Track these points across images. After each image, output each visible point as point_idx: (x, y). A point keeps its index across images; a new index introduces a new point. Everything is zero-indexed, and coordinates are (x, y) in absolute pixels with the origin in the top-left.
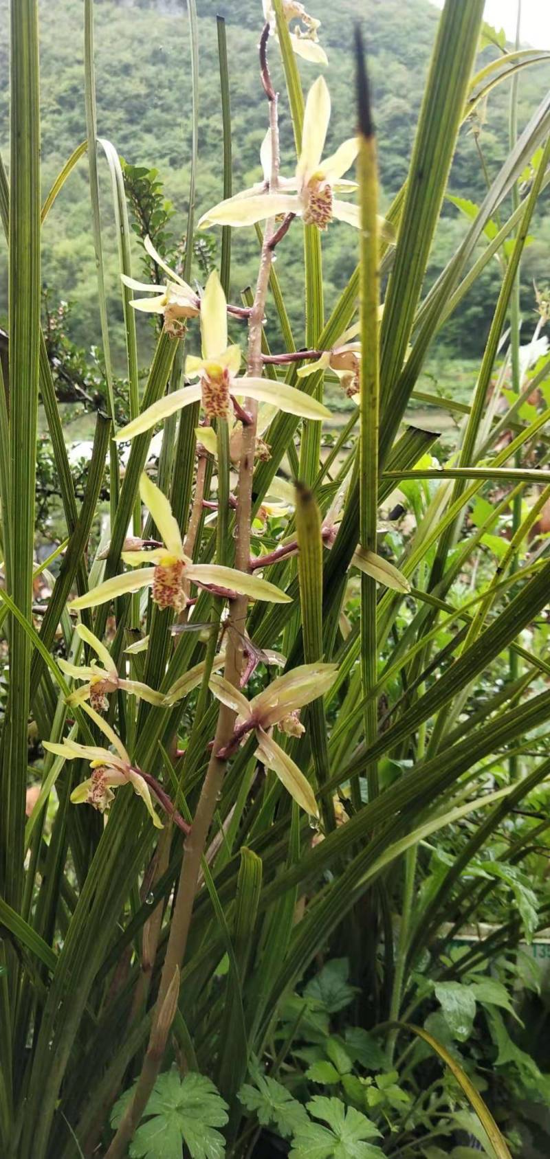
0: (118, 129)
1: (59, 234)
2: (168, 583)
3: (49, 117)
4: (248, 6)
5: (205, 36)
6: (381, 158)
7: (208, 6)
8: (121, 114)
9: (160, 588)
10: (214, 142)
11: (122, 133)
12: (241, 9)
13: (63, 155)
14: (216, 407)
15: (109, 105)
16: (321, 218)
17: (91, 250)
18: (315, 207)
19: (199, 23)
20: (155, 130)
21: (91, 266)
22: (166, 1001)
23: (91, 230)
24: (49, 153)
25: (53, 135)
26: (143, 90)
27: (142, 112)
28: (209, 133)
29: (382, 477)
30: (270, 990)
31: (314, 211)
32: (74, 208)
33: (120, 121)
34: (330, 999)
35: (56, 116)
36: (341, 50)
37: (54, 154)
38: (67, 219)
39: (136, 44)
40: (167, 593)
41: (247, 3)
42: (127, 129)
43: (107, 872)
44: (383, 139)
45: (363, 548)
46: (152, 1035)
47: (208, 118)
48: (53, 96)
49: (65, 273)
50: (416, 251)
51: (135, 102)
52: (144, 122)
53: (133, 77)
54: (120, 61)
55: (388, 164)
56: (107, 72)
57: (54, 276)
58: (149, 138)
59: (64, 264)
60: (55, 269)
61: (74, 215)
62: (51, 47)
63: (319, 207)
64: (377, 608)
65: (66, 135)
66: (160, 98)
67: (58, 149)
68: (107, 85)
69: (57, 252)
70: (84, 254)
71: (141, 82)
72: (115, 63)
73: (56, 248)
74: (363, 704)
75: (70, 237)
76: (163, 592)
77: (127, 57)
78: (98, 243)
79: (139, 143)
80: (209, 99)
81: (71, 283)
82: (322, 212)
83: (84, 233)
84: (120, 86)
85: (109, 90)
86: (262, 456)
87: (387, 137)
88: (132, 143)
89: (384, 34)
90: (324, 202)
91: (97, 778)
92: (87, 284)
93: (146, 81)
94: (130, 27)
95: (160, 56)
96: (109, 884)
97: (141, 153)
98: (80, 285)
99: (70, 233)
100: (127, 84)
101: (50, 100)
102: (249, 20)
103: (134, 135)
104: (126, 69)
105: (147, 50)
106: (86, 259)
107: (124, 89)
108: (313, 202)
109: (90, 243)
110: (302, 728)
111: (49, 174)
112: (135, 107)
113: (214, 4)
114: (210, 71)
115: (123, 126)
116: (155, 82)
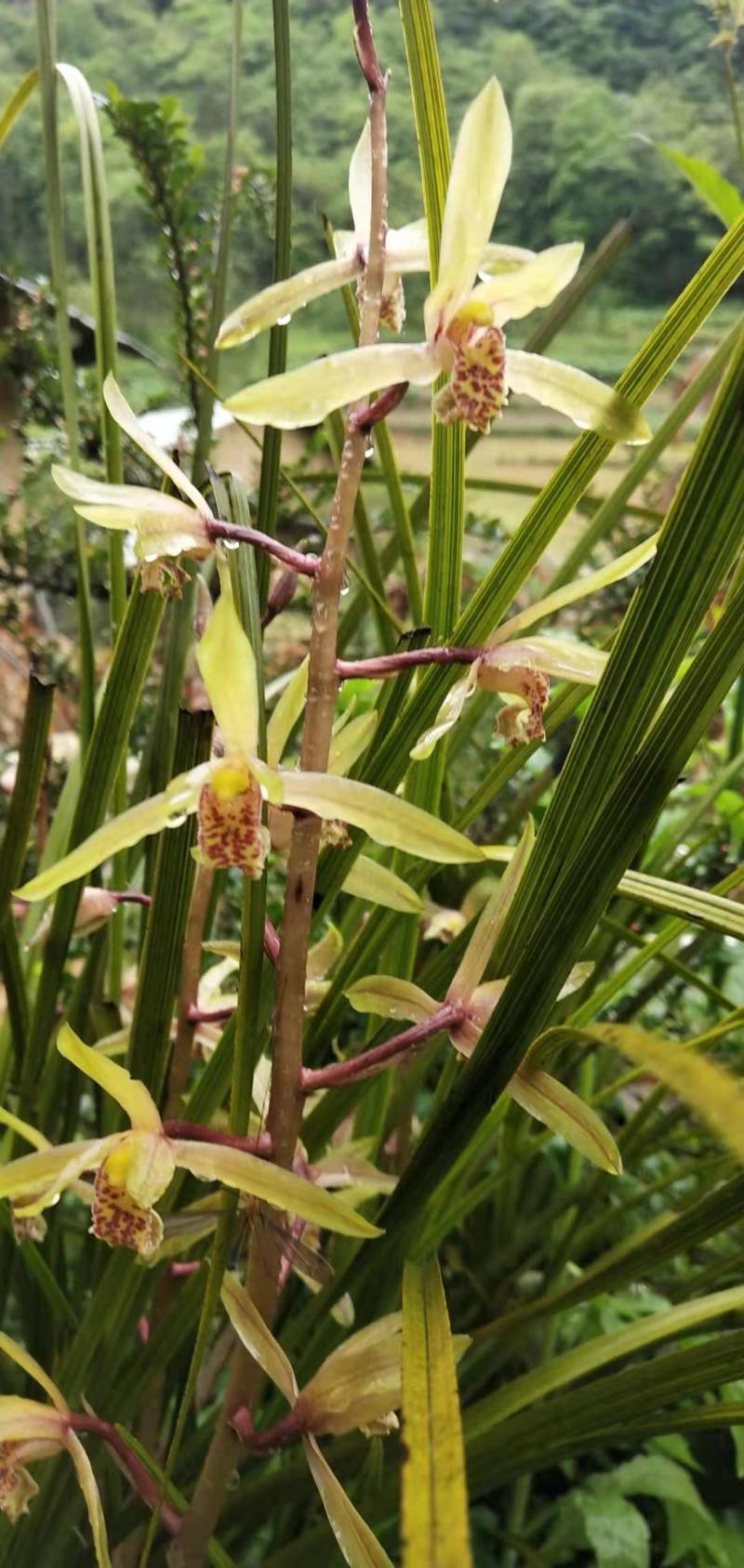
9: (108, 1214)
14: (231, 856)
16: (476, 411)
18: (466, 387)
31: (464, 396)
40: (123, 1225)
50: (707, 558)
63: (476, 387)
76: (115, 1222)
82: (480, 397)
90: (486, 374)
108: (462, 376)
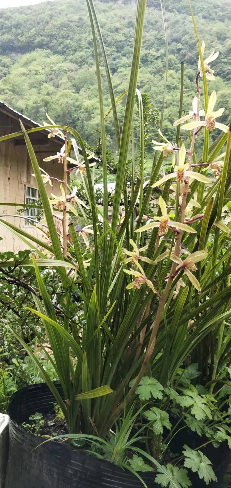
0: (112, 55)
1: (85, 98)
2: (163, 226)
3: (85, 50)
4: (169, 2)
5: (151, 15)
6: (223, 67)
7: (152, 3)
8: (114, 49)
9: (161, 227)
10: (151, 60)
11: (113, 56)
12: (166, 4)
13: (89, 66)
14: (180, 179)
15: (109, 45)
16: (211, 128)
17: (98, 105)
18: (210, 125)
19: (148, 10)
20: (127, 55)
21: (98, 111)
22: (151, 347)
23: (98, 97)
24: (83, 65)
25: (86, 57)
26: (123, 39)
27: (122, 48)
28: (150, 56)
29: (224, 200)
30: (177, 357)
32: (92, 87)
33: (113, 51)
34: (191, 375)
35: (87, 50)
36: (208, 20)
37: (86, 65)
38: (89, 92)
39: (122, 19)
41: (169, 1)
42: (116, 55)
43: (131, 314)
44: (224, 58)
45: (217, 219)
46: (145, 358)
47: (149, 50)
48: (87, 41)
49: (87, 114)
51: (120, 44)
52: (123, 52)
53: (119, 33)
54: (115, 27)
55: (225, 69)
56: (109, 31)
57: (82, 115)
58: (124, 58)
59: (87, 110)
60: (83, 112)
61: (92, 90)
62: (87, 22)
64: (219, 239)
65: (91, 57)
66: (130, 42)
67: (87, 63)
68: (109, 37)
69: (84, 106)
70: (95, 106)
71: (123, 35)
72: (112, 28)
73: (84, 104)
74: (212, 270)
75: (90, 99)
77: (118, 25)
78: (101, 102)
79: (120, 60)
80: (150, 42)
81: (89, 118)
82: (212, 126)
83: (95, 98)
84: (114, 37)
85: (109, 39)
86: (189, 192)
87: (226, 57)
88: (117, 60)
89: (228, 12)
91: (136, 281)
92: (95, 119)
93: (124, 34)
94: (120, 13)
95: (131, 24)
96: (132, 317)
97: (121, 65)
98: (92, 119)
99: (90, 98)
100: (117, 36)
101: (85, 43)
102: (169, 8)
103: (118, 57)
104: (117, 30)
105: (126, 21)
106: (96, 109)
107: (115, 38)
109: (98, 102)
110: (197, 269)
111: (83, 73)
112: (119, 46)
113: (155, 2)
114: (151, 30)
115: (114, 54)
116: (129, 35)
